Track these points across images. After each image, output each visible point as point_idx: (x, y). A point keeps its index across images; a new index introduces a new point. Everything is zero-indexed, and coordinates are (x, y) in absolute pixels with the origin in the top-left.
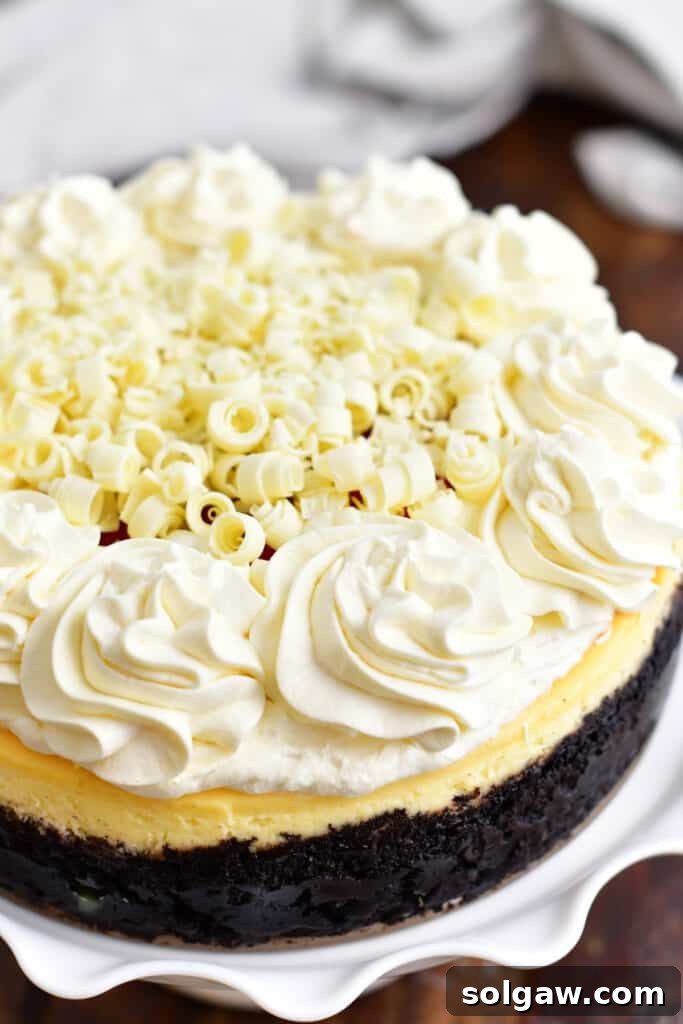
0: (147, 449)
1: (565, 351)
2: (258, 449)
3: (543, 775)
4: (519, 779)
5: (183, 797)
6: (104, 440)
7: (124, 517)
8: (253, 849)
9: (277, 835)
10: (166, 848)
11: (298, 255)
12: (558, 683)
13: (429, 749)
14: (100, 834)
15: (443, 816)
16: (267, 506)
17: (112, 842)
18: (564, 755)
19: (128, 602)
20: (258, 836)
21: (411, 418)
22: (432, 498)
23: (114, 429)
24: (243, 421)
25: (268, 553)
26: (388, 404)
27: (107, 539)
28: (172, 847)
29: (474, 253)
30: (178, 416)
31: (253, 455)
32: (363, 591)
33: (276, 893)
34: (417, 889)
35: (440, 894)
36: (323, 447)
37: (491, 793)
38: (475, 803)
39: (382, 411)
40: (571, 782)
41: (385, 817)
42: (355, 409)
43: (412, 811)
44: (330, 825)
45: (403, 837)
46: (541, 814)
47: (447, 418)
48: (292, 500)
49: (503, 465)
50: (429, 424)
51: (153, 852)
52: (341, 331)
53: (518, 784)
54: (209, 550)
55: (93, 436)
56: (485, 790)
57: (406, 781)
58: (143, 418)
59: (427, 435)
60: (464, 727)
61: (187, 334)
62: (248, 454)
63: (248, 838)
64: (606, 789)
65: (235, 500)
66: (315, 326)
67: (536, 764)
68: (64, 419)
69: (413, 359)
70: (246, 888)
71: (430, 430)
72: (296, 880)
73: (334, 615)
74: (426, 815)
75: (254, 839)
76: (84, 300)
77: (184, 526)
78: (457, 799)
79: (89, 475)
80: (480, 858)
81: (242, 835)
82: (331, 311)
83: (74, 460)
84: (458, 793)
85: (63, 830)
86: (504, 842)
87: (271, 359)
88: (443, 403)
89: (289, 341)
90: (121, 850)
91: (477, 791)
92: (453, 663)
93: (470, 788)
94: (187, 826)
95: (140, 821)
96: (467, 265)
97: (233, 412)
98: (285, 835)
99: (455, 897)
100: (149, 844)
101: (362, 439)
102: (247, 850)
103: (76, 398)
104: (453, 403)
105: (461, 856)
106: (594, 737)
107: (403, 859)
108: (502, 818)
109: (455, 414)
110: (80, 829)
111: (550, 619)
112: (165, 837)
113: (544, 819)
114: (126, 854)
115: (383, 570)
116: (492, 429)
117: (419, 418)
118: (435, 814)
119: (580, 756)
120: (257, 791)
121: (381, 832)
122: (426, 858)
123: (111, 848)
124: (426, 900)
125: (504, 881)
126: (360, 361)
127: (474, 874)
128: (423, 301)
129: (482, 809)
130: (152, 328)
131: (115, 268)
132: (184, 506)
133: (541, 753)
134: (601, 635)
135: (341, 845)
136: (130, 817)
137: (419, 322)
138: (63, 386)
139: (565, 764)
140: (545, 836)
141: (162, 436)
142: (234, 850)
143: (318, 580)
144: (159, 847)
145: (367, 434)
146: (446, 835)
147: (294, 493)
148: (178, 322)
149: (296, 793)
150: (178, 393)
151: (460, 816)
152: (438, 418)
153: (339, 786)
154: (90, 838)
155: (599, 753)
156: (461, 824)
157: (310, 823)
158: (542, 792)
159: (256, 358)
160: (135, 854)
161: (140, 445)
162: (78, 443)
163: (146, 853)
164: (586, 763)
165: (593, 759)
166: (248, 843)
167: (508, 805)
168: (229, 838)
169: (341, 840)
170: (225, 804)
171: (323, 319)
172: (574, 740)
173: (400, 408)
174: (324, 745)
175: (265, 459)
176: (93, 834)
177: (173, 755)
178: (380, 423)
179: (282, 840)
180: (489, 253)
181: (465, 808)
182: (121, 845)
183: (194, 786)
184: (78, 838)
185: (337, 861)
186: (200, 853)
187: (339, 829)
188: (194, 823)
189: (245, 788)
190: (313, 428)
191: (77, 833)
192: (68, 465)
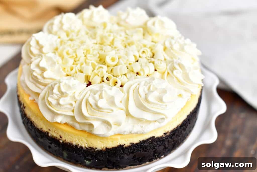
0: (94, 66)
1: (175, 43)
2: (116, 65)
3: (180, 128)
4: (176, 129)
5: (110, 136)
6: (84, 65)
7: (90, 81)
8: (124, 147)
9: (129, 144)
10: (106, 148)
11: (116, 27)
12: (182, 109)
13: (159, 123)
14: (92, 146)
15: (162, 137)
16: (120, 76)
17: (94, 148)
18: (184, 124)
19: (97, 96)
20: (126, 144)
21: (146, 58)
22: (154, 73)
23: (86, 63)
24: (113, 60)
25: (122, 86)
26: (141, 55)
27: (88, 85)
28: (107, 148)
29: (154, 24)
30: (98, 60)
31: (116, 66)
32: (144, 91)
33: (129, 156)
34: (156, 154)
35: (160, 155)
36: (130, 64)
37: (171, 132)
38: (168, 134)
39: (140, 57)
40: (184, 130)
41: (151, 138)
42: (135, 56)
43: (156, 137)
44: (140, 140)
45: (154, 142)
46: (179, 136)
47: (153, 57)
48: (125, 75)
49: (167, 65)
50: (150, 59)
51: (103, 149)
52: (129, 41)
53: (176, 130)
54: (110, 86)
55: (82, 64)
56: (169, 131)
57: (155, 130)
58: (91, 60)
59: (150, 61)
60: (167, 118)
61: (96, 44)
62: (114, 66)
63: (123, 144)
64: (190, 131)
65: (113, 76)
66: (123, 41)
67: (179, 125)
68: (74, 62)
69: (145, 46)
70: (123, 155)
71: (150, 60)
72: (133, 153)
73: (139, 96)
74: (158, 137)
75: (125, 144)
76: (74, 37)
77: (103, 81)
78: (164, 134)
79: (82, 72)
80: (168, 146)
81: (122, 144)
82: (126, 38)
83: (78, 70)
84: (164, 132)
85: (84, 146)
86: (173, 143)
87: (115, 48)
88: (152, 55)
89: (118, 44)
90: (96, 149)
91: (168, 132)
92: (164, 104)
93: (167, 131)
94: (111, 143)
95: (101, 143)
96: (152, 27)
97: (111, 58)
98: (131, 143)
99: (163, 155)
100: (102, 148)
101: (137, 62)
102: (123, 147)
103: (77, 57)
104: (154, 55)
105: (165, 146)
106: (189, 120)
107: (154, 147)
108: (173, 137)
109: (154, 57)
110: (87, 146)
111: (180, 95)
112: (106, 146)
113: (180, 138)
114: (97, 150)
115: (147, 87)
116: (163, 59)
117: (147, 58)
118: (160, 137)
119: (186, 124)
120: (125, 134)
121: (150, 141)
122: (158, 147)
123: (94, 149)
124: (157, 156)
125: (172, 152)
126: (134, 47)
127: (167, 150)
128: (144, 35)
129: (169, 136)
130: (90, 43)
131: (79, 31)
132: (103, 77)
133: (180, 123)
134: (189, 99)
135: (142, 145)
136: (99, 142)
137: (144, 38)
138: (74, 55)
139: (184, 126)
140: (180, 142)
141: (96, 64)
142: (121, 147)
143: (134, 90)
144: (105, 148)
145: (137, 61)
146: (162, 141)
147: (125, 73)
148: (95, 41)
149: (133, 134)
150: (98, 55)
151: (165, 137)
152: (151, 58)
153: (142, 131)
154: (89, 148)
155: (190, 123)
156: (165, 139)
157: (136, 140)
158: (180, 132)
159: (112, 47)
160: (99, 150)
161: (92, 66)
162: (79, 66)
163: (102, 150)
164: (187, 125)
165: (189, 125)
166: (123, 145)
167: (174, 134)
168: (119, 144)
169: (142, 144)
170: (119, 137)
171: (125, 39)
172: (185, 121)
173: (144, 55)
174: (138, 123)
175: (119, 67)
176: (90, 147)
177: (109, 127)
178: (140, 59)
179: (130, 144)
180: (156, 24)
181: (166, 135)
182: (96, 148)
183: (113, 134)
184: (87, 148)
185: (141, 148)
186: (113, 148)
187: (142, 141)
188: (112, 142)
189: (123, 133)
190: (128, 60)
191: (86, 147)
192: (77, 71)
